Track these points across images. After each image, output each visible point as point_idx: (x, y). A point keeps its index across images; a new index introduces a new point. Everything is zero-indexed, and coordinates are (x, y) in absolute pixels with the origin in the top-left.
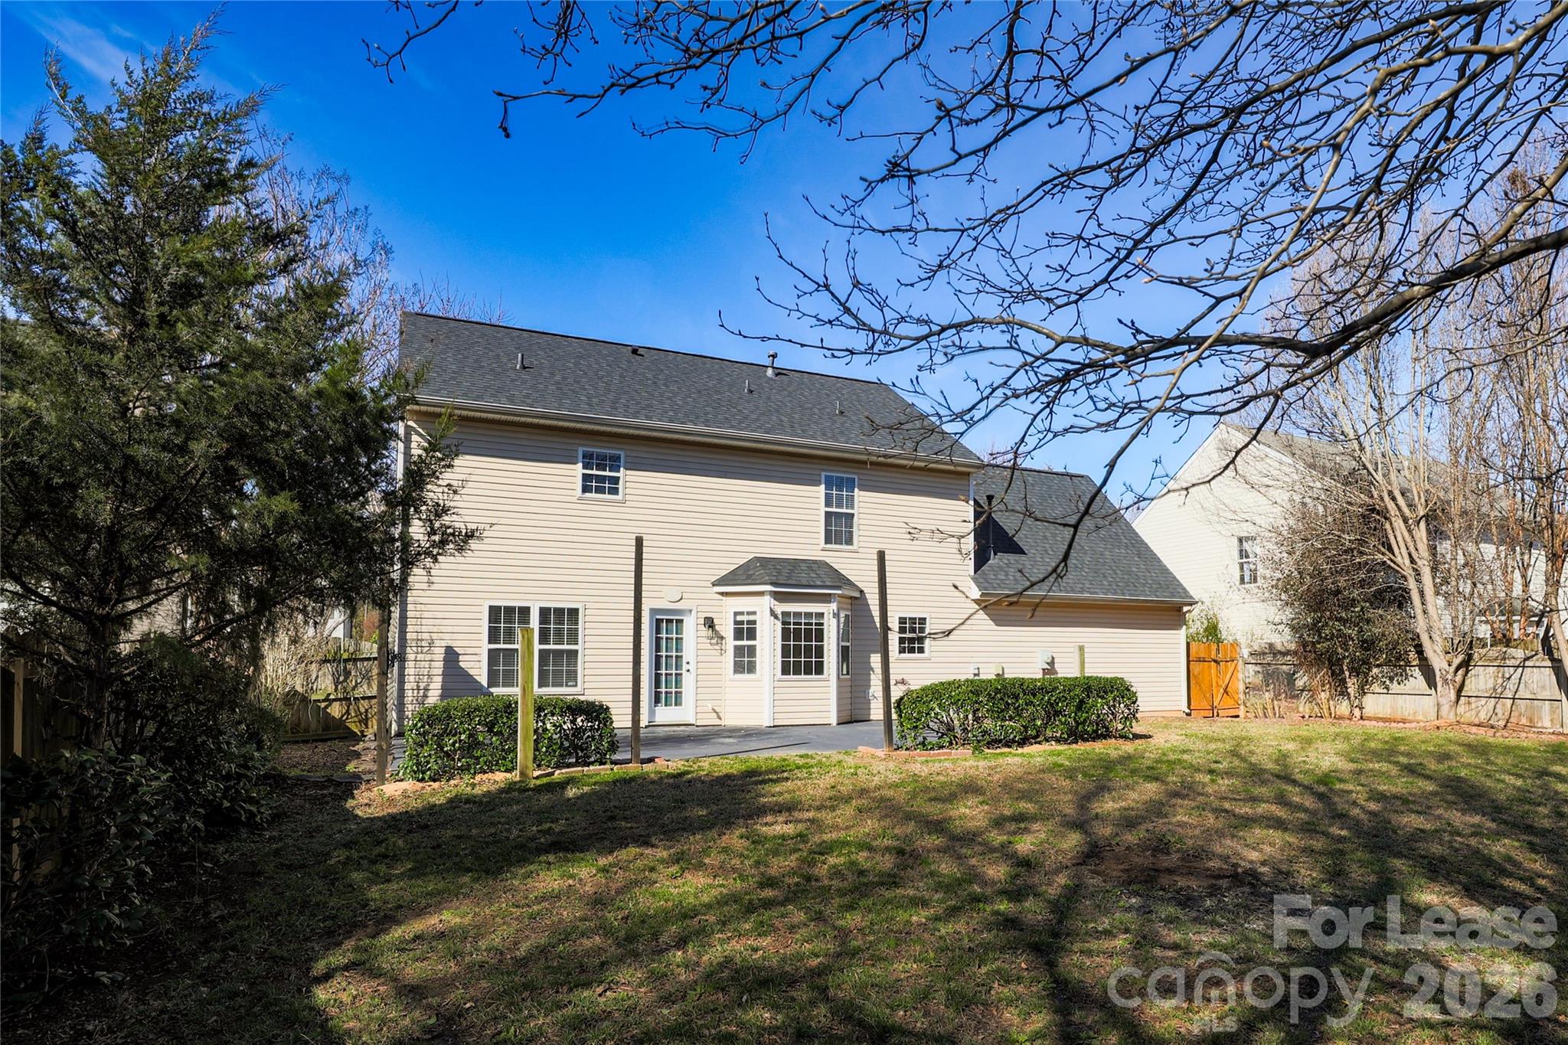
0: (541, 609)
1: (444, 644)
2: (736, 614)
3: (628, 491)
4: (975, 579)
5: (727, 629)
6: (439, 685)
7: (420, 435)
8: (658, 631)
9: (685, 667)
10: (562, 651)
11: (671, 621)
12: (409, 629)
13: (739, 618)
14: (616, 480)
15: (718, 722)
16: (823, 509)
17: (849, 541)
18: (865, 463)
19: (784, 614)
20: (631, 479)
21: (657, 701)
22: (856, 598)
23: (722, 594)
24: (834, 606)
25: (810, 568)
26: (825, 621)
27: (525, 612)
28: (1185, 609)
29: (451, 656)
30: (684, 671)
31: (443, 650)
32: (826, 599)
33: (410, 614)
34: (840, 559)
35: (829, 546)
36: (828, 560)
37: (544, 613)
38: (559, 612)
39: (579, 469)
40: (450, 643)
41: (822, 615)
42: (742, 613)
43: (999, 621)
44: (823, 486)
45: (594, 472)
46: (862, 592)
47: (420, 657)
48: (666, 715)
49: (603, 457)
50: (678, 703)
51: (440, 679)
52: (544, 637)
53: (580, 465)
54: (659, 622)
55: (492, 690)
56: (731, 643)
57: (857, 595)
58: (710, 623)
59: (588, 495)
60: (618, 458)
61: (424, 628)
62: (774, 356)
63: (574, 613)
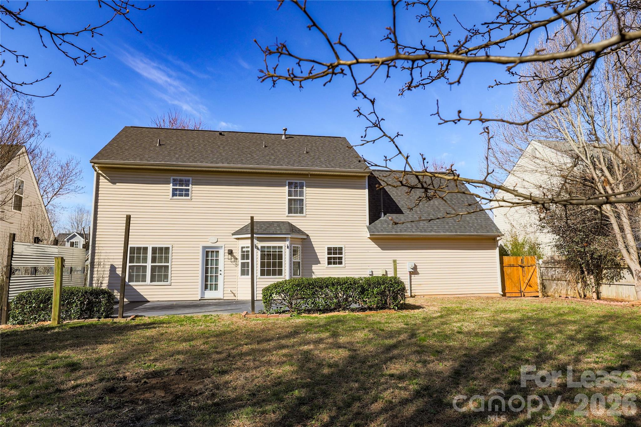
0: (153, 248)
1: (110, 263)
2: (242, 248)
3: (193, 195)
4: (368, 228)
5: (238, 254)
6: (107, 282)
7: (103, 176)
8: (207, 256)
9: (219, 272)
10: (162, 266)
11: (213, 252)
12: (96, 257)
13: (244, 250)
14: (188, 190)
15: (234, 298)
16: (287, 198)
17: (301, 212)
18: (307, 175)
19: (262, 247)
20: (195, 190)
21: (206, 288)
22: (304, 239)
23: (237, 239)
24: (287, 243)
25: (279, 226)
26: (283, 250)
27: (146, 249)
28: (498, 238)
29: (113, 268)
30: (219, 275)
31: (109, 266)
32: (284, 239)
33: (96, 251)
34: (297, 221)
35: (290, 215)
36: (290, 221)
37: (154, 250)
38: (161, 249)
39: (171, 186)
40: (112, 263)
41: (281, 247)
42: (244, 247)
43: (383, 248)
44: (287, 187)
45: (178, 187)
46: (308, 235)
47: (99, 269)
48: (210, 295)
49: (181, 181)
50: (216, 289)
51: (107, 279)
52: (154, 260)
53: (171, 184)
54: (207, 252)
55: (130, 283)
56: (240, 261)
57: (305, 237)
58: (231, 252)
59: (175, 197)
60: (189, 181)
61: (102, 257)
62: (285, 130)
63: (167, 249)
